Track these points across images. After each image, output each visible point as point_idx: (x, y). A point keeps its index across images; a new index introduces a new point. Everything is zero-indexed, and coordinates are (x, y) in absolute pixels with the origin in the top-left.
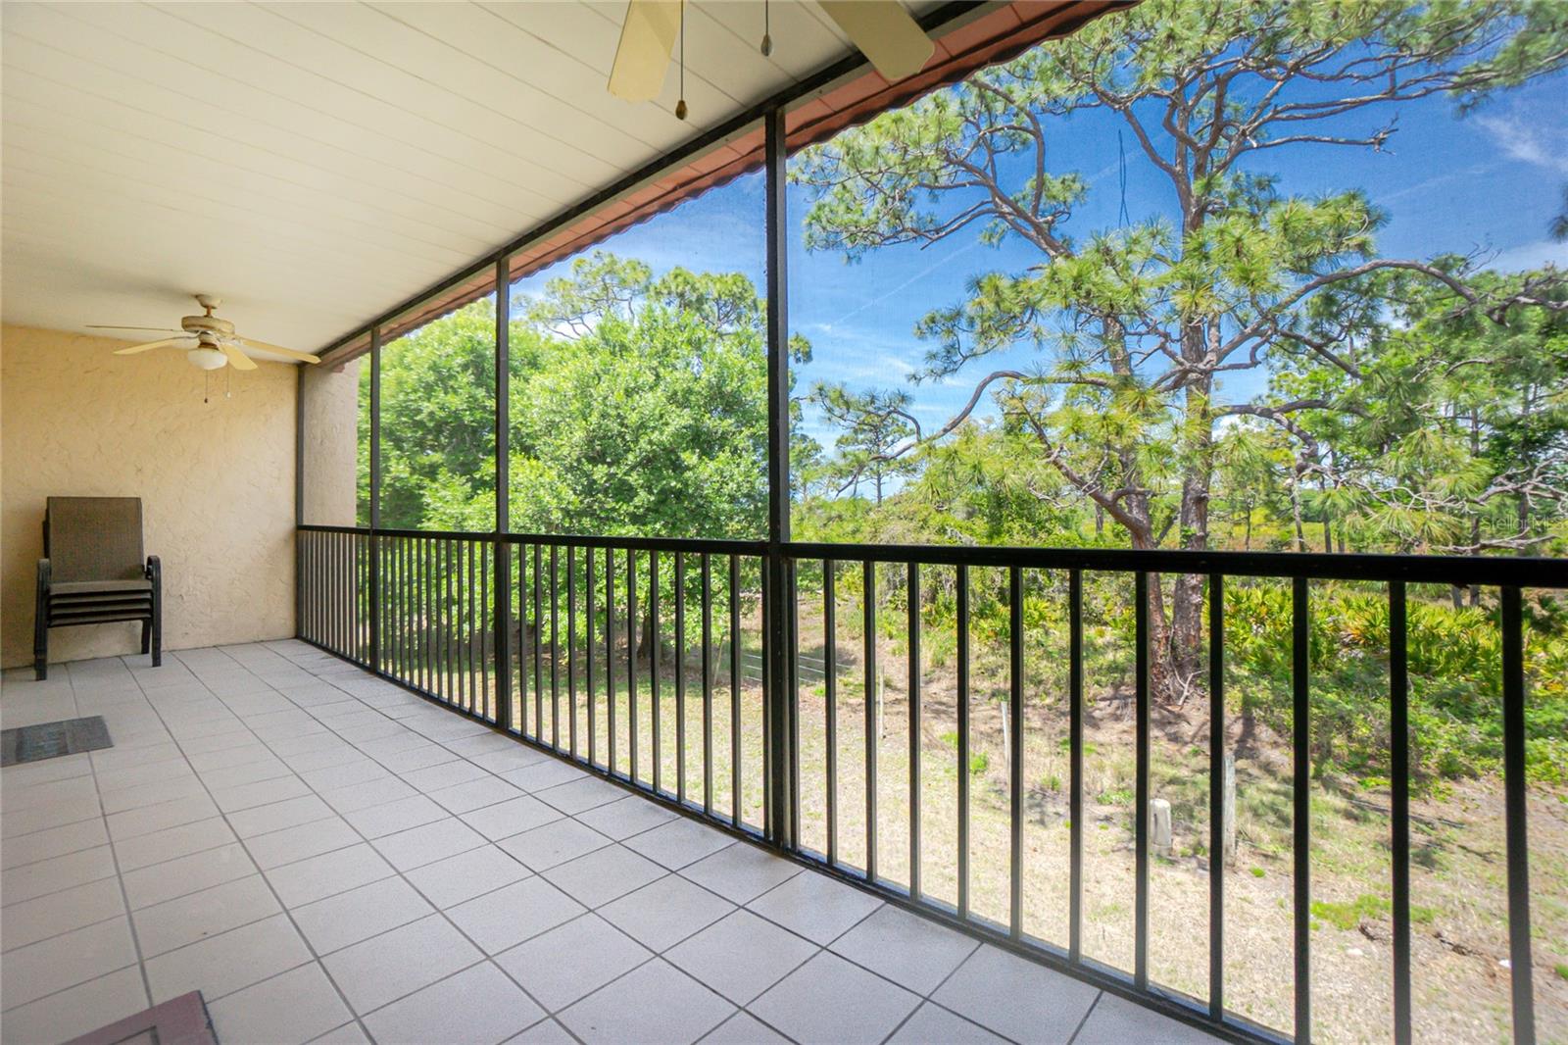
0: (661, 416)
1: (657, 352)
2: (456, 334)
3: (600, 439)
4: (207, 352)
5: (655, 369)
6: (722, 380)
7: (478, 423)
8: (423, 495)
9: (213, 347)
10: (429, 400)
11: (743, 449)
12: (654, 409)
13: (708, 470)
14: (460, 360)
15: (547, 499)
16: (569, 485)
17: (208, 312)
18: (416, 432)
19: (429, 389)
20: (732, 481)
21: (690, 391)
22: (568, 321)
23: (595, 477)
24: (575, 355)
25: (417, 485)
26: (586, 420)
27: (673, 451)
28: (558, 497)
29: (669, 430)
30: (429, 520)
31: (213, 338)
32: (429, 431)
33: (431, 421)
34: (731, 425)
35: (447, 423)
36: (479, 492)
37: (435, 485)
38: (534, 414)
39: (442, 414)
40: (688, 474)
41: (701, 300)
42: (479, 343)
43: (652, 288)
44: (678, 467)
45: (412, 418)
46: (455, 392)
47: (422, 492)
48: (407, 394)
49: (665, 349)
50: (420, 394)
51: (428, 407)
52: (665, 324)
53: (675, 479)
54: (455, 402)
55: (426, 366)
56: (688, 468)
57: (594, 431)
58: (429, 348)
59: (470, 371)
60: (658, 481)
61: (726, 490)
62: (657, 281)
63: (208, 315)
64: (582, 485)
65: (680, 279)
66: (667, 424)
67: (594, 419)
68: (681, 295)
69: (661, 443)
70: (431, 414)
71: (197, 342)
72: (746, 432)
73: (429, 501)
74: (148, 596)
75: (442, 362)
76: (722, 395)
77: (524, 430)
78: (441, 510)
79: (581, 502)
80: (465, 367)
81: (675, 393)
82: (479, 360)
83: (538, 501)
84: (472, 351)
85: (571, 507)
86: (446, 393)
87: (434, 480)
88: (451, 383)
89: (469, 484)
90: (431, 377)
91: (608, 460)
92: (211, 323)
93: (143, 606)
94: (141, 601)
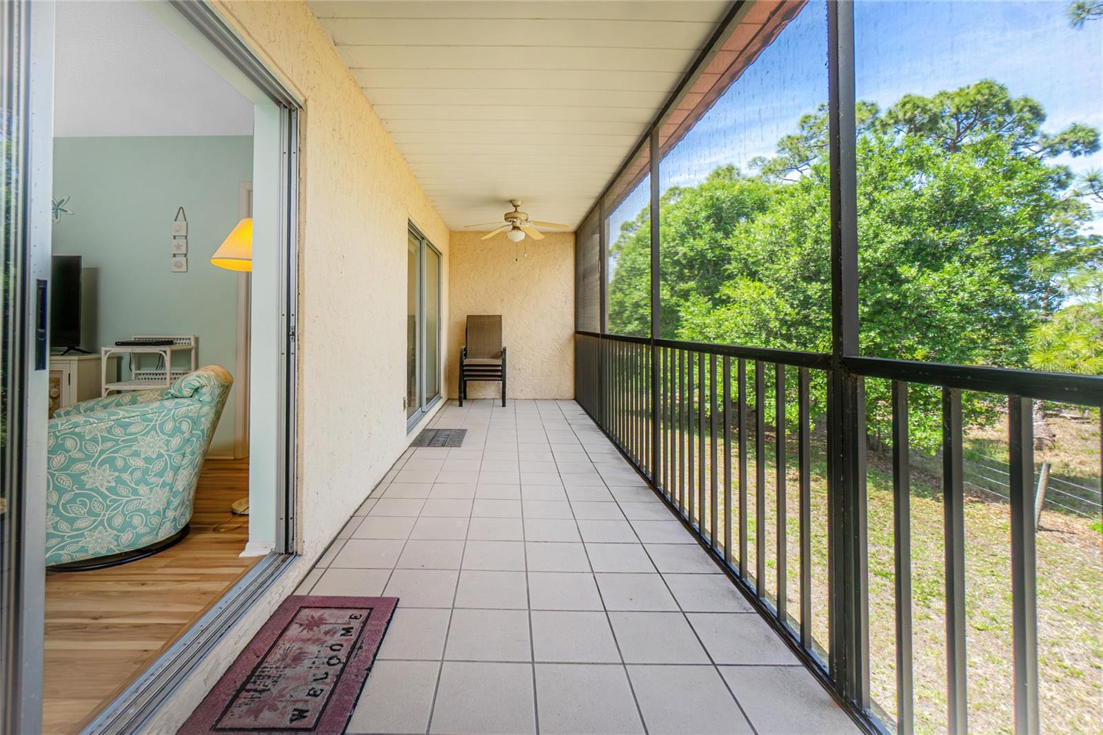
0: (876, 236)
1: (873, 178)
2: (702, 196)
3: (815, 261)
4: (515, 232)
5: (870, 194)
6: (948, 193)
7: (718, 257)
8: (680, 311)
9: (518, 228)
10: (683, 246)
11: (977, 259)
12: (868, 230)
13: (931, 281)
14: (704, 214)
15: (767, 310)
16: (787, 300)
17: (516, 209)
18: (675, 268)
19: (683, 238)
20: (964, 290)
21: (910, 209)
22: (797, 169)
23: (809, 293)
24: (792, 195)
25: (676, 303)
26: (801, 247)
27: (890, 266)
28: (777, 310)
29: (883, 247)
30: (683, 328)
31: (518, 224)
32: (684, 267)
33: (685, 259)
34: (962, 235)
35: (696, 260)
36: (718, 307)
37: (687, 304)
38: (757, 246)
39: (692, 254)
40: (905, 286)
41: (934, 120)
42: (717, 199)
43: (877, 123)
44: (896, 280)
45: (672, 259)
46: (701, 238)
47: (678, 308)
48: (669, 243)
49: (881, 174)
50: (677, 242)
51: (682, 250)
52: (881, 152)
53: (892, 292)
54: (700, 244)
55: (681, 221)
56: (907, 281)
57: (808, 255)
58: (683, 209)
59: (711, 221)
60: (872, 294)
61: (955, 300)
62: (883, 115)
63: (516, 211)
64: (799, 300)
65: (908, 106)
66: (882, 242)
67: (808, 245)
68: (911, 121)
69: (875, 259)
70: (685, 254)
71: (511, 227)
72: (982, 240)
73: (683, 315)
74: (500, 368)
75: (691, 217)
76: (950, 206)
77: (751, 260)
78: (691, 321)
79: (798, 314)
80: (708, 218)
81: (893, 212)
82: (718, 212)
83: (759, 313)
84: (713, 206)
85: (788, 318)
86: (694, 239)
87: (687, 300)
88: (698, 231)
89: (710, 302)
90: (684, 229)
91: (822, 278)
92: (516, 215)
93: (499, 374)
94: (499, 371)
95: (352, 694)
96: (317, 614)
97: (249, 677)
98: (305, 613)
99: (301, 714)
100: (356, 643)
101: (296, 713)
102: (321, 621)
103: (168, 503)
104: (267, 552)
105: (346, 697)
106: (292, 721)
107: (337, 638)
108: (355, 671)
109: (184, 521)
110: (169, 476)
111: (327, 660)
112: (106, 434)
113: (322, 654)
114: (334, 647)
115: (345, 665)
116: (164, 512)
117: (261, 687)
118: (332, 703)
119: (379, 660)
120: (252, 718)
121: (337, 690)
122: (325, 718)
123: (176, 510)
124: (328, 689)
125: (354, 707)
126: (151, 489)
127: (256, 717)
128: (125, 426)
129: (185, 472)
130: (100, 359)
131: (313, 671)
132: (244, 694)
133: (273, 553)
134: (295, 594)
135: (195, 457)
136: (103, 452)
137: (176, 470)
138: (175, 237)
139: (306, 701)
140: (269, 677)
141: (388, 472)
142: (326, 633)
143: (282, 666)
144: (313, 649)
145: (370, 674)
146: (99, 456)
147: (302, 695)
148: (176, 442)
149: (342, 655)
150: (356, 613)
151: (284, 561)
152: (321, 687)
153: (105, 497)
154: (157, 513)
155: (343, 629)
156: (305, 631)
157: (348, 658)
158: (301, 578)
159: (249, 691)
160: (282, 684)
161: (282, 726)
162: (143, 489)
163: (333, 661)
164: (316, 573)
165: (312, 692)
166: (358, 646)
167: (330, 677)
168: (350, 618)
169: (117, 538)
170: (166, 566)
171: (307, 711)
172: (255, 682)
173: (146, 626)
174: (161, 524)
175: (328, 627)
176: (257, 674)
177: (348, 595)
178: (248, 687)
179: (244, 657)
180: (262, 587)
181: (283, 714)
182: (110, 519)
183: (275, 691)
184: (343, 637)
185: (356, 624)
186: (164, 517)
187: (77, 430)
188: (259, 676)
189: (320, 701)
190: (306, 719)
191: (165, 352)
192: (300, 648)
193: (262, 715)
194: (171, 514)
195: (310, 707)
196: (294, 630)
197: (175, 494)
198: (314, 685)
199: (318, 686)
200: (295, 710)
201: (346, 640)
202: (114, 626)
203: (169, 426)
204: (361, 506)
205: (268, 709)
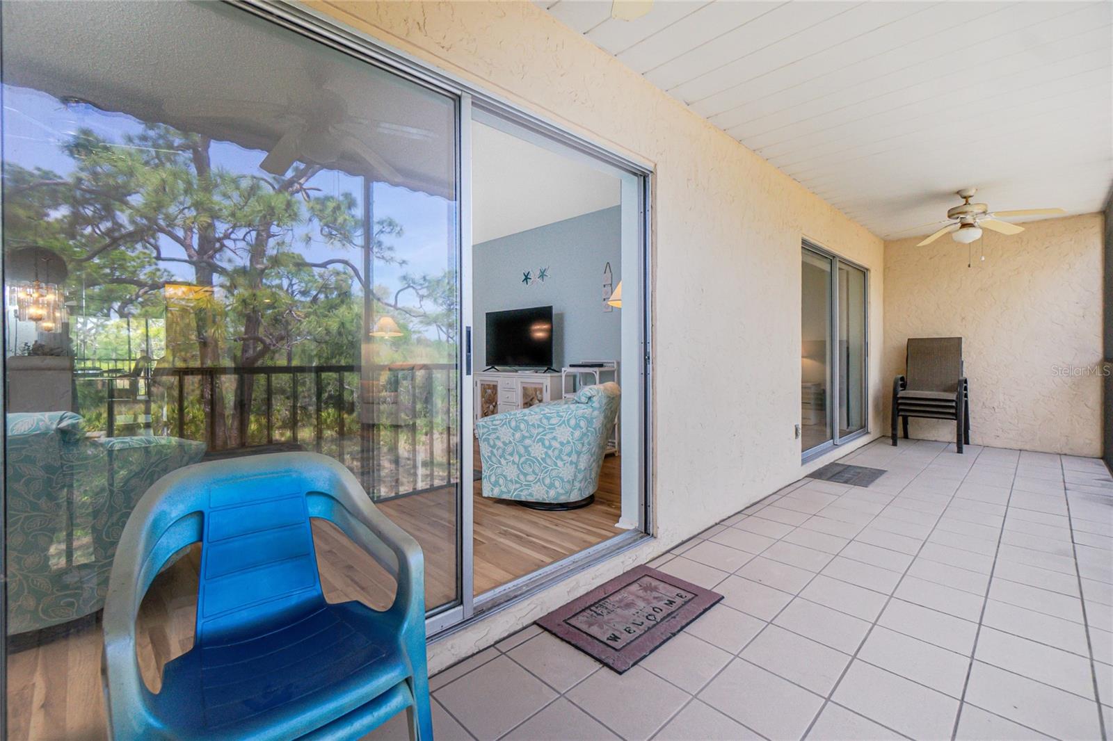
4: (965, 231)
9: (971, 225)
17: (967, 201)
31: (969, 219)
63: (966, 204)
71: (959, 225)
74: (954, 404)
92: (968, 208)
93: (953, 411)
94: (951, 407)
95: (653, 643)
96: (655, 583)
97: (595, 603)
98: (647, 579)
99: (615, 638)
100: (672, 613)
101: (613, 636)
102: (655, 589)
103: (575, 476)
104: (632, 527)
105: (648, 643)
106: (608, 639)
107: (661, 604)
108: (663, 631)
109: (587, 493)
110: (574, 458)
111: (647, 615)
112: (539, 423)
113: (646, 610)
114: (656, 609)
115: (658, 623)
116: (573, 482)
117: (600, 612)
118: (637, 642)
119: (685, 632)
120: (587, 626)
121: (644, 636)
122: (629, 648)
123: (581, 482)
124: (639, 632)
125: (652, 651)
126: (564, 464)
127: (589, 627)
128: (548, 419)
129: (585, 457)
130: (561, 376)
131: (635, 617)
132: (588, 611)
133: (636, 530)
134: (647, 565)
135: (591, 447)
136: (538, 434)
137: (579, 454)
138: (604, 286)
139: (621, 633)
140: (607, 608)
141: (770, 495)
142: (655, 598)
143: (617, 606)
144: (641, 604)
145: (673, 638)
146: (536, 437)
147: (622, 628)
148: (577, 434)
149: (659, 617)
150: (683, 593)
151: (642, 538)
152: (635, 629)
153: (540, 464)
154: (568, 481)
155: (668, 600)
156: (641, 591)
157: (662, 620)
158: (655, 556)
159: (591, 610)
160: (612, 616)
161: (601, 639)
162: (560, 463)
163: (650, 617)
164: (669, 556)
165: (627, 629)
166: (673, 615)
167: (643, 626)
168: (677, 595)
169: (547, 492)
170: (573, 519)
171: (619, 638)
172: (597, 608)
173: (549, 548)
174: (572, 490)
175: (656, 594)
176: (601, 603)
177: (684, 580)
178: (592, 608)
179: (597, 590)
180: (618, 549)
181: (604, 633)
182: (543, 478)
183: (606, 618)
184: (665, 605)
185: (679, 601)
186: (573, 486)
187: (525, 418)
188: (601, 605)
189: (631, 637)
190: (617, 643)
191: (596, 372)
192: (633, 600)
193: (592, 627)
194: (577, 485)
195: (622, 637)
196: (634, 587)
197: (579, 471)
198: (631, 626)
199: (633, 628)
200: (613, 634)
201: (667, 609)
202: (534, 543)
203: (573, 422)
204: (729, 517)
205: (598, 626)
